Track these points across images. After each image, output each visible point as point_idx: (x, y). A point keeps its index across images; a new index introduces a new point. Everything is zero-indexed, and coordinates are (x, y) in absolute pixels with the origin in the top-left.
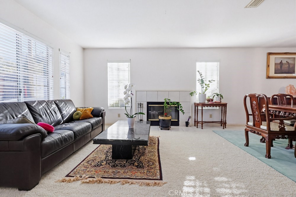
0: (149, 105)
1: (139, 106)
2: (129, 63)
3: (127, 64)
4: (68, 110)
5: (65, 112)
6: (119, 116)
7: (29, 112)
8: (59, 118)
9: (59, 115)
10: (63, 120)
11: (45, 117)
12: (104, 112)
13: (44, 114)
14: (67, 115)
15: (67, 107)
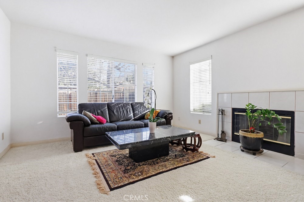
0: (235, 113)
1: (220, 113)
2: (211, 61)
3: (209, 62)
4: (141, 110)
5: (137, 112)
6: (200, 122)
7: (107, 109)
8: (129, 116)
9: (130, 114)
10: (134, 117)
11: (117, 114)
12: (170, 115)
13: (117, 112)
14: (139, 114)
15: (141, 109)
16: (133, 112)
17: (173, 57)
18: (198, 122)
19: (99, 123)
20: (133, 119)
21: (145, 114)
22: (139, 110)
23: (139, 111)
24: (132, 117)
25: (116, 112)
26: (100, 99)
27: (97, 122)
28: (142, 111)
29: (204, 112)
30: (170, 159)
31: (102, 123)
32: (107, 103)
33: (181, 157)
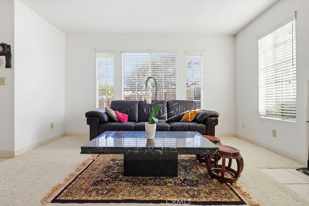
2: (294, 22)
3: (290, 26)
4: (178, 110)
5: (173, 112)
6: (274, 133)
7: (137, 107)
8: (162, 116)
9: (164, 114)
10: (168, 118)
11: (147, 113)
12: (213, 118)
13: (148, 110)
14: (175, 115)
15: (178, 108)
16: (168, 112)
17: (235, 36)
18: (271, 133)
19: (118, 121)
20: (167, 120)
21: (184, 114)
22: (176, 109)
23: (175, 111)
24: (166, 117)
25: (146, 111)
26: (136, 97)
27: (116, 120)
28: (180, 111)
29: (283, 117)
30: (169, 184)
31: (122, 122)
32: (139, 101)
33: (190, 186)
